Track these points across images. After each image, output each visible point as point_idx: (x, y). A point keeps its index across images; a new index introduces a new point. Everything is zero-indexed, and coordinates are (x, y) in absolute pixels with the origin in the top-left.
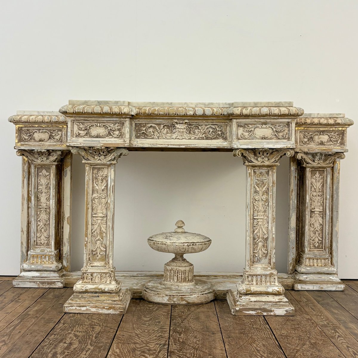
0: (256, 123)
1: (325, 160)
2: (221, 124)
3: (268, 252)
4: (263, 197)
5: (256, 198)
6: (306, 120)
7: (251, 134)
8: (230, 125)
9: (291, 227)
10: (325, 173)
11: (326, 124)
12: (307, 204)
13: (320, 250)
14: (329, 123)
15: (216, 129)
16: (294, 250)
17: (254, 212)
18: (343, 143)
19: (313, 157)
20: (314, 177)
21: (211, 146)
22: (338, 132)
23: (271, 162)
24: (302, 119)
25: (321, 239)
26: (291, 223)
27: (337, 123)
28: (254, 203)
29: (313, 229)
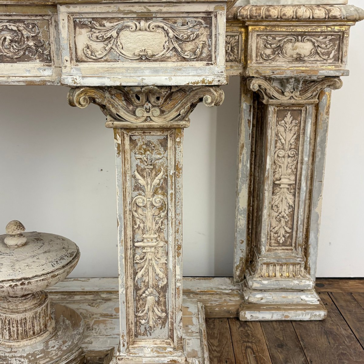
0: (122, 16)
1: (304, 91)
2: (33, 18)
3: (167, 314)
4: (155, 199)
5: (137, 201)
6: (269, 11)
7: (110, 46)
8: (55, 21)
9: (239, 207)
10: (303, 115)
11: (309, 18)
12: (267, 172)
13: (287, 249)
14: (315, 16)
15: (22, 34)
16: (244, 246)
17: (134, 231)
18: (340, 57)
19: (282, 86)
20: (283, 122)
21: (10, 80)
22: (332, 35)
23: (168, 119)
24: (262, 8)
25: (289, 231)
26: (239, 201)
27: (332, 16)
28: (135, 214)
29: (277, 214)
